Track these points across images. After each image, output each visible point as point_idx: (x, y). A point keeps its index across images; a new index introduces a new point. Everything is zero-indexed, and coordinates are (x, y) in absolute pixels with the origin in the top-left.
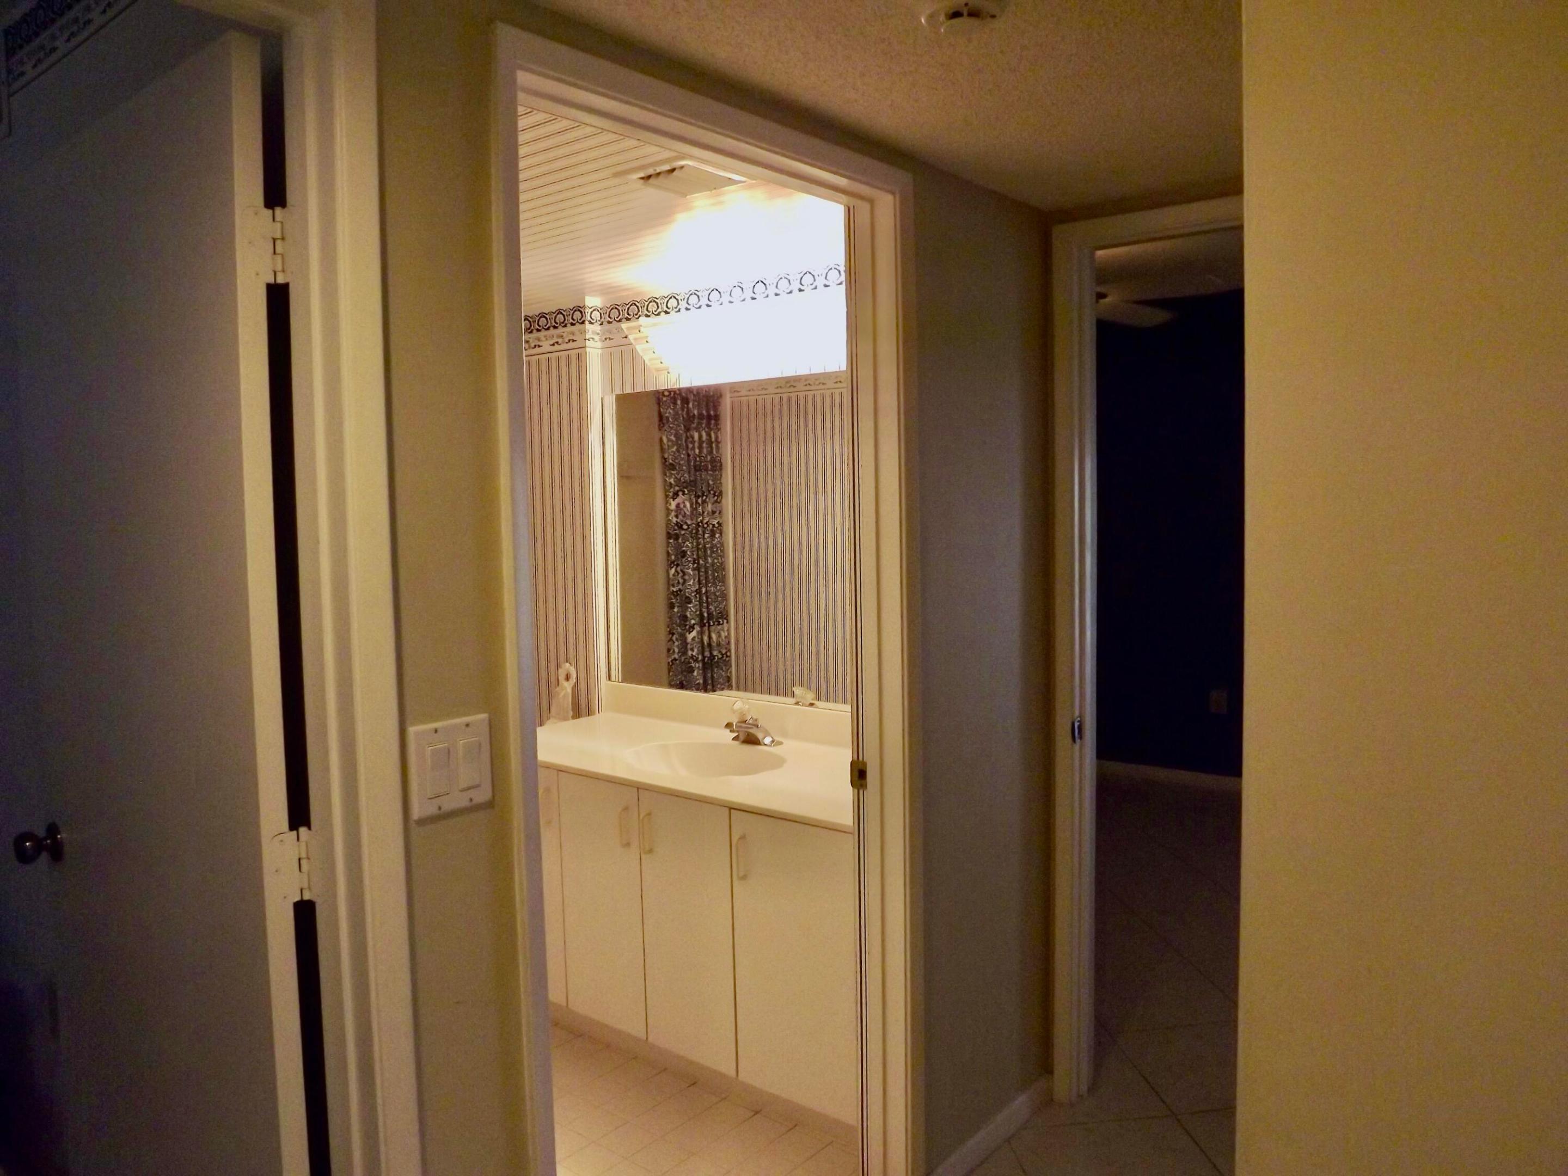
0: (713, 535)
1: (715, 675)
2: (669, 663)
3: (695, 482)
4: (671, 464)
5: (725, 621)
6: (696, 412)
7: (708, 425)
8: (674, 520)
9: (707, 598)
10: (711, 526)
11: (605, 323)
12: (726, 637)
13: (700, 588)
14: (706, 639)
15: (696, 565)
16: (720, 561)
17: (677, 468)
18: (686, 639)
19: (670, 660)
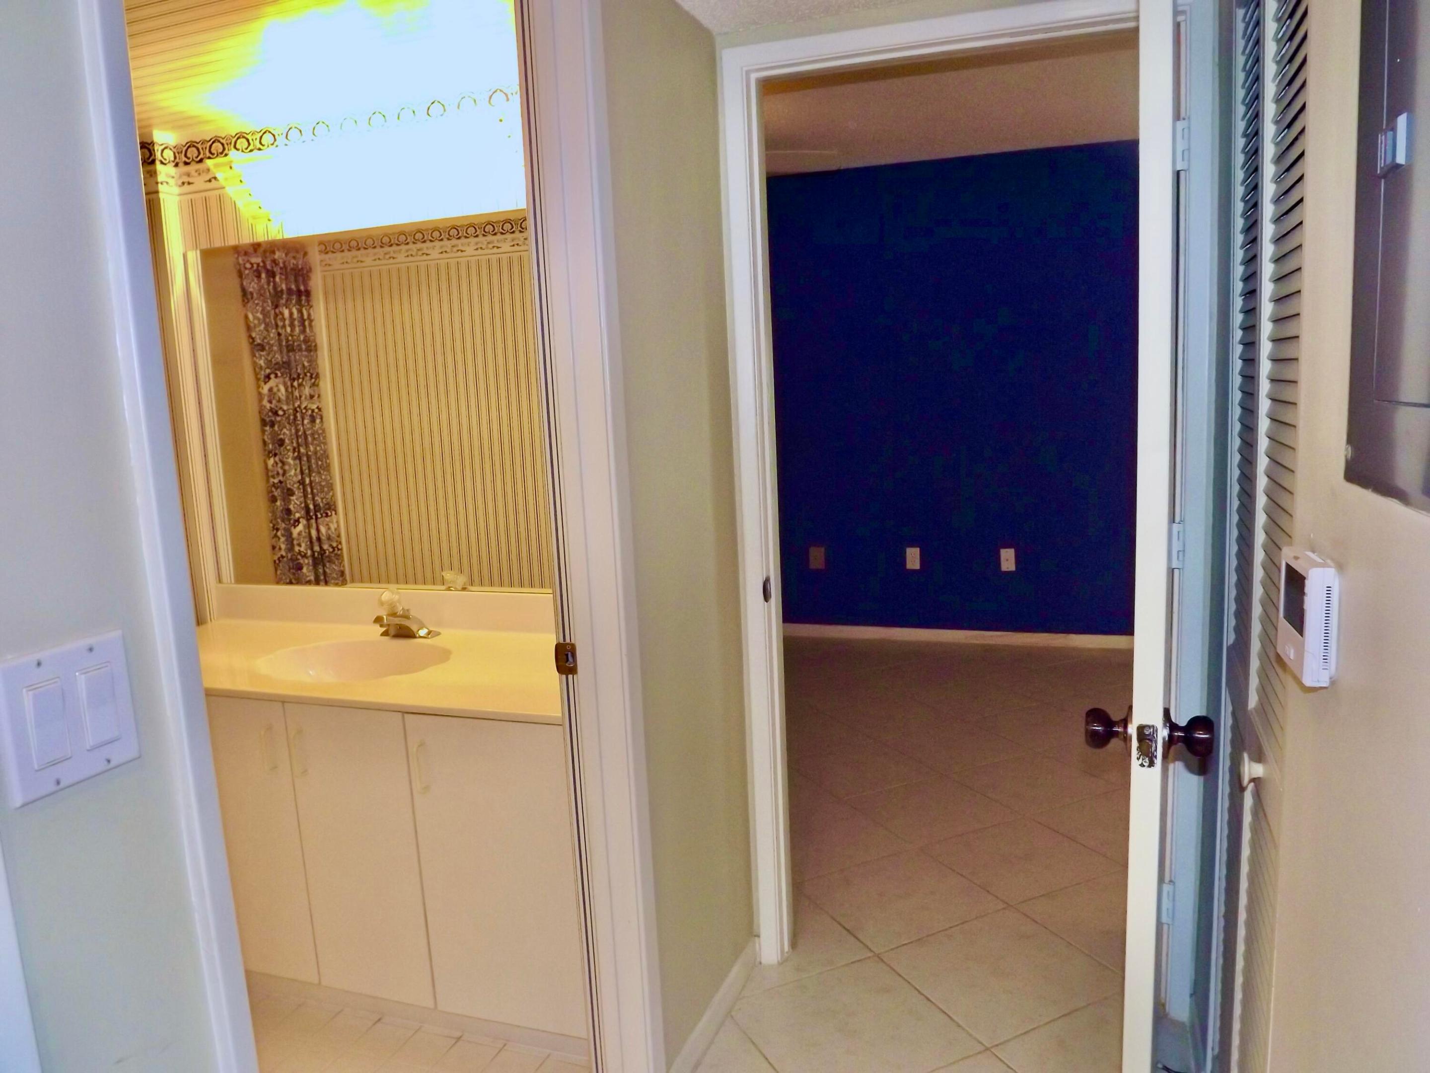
0: (313, 420)
1: (327, 570)
2: (275, 561)
3: (288, 363)
4: (259, 345)
5: (333, 513)
7: (299, 302)
8: (268, 406)
9: (312, 488)
10: (310, 411)
11: (181, 165)
12: (336, 529)
13: (303, 479)
14: (314, 533)
15: (296, 454)
16: (323, 448)
17: (267, 348)
18: (291, 534)
19: (276, 558)
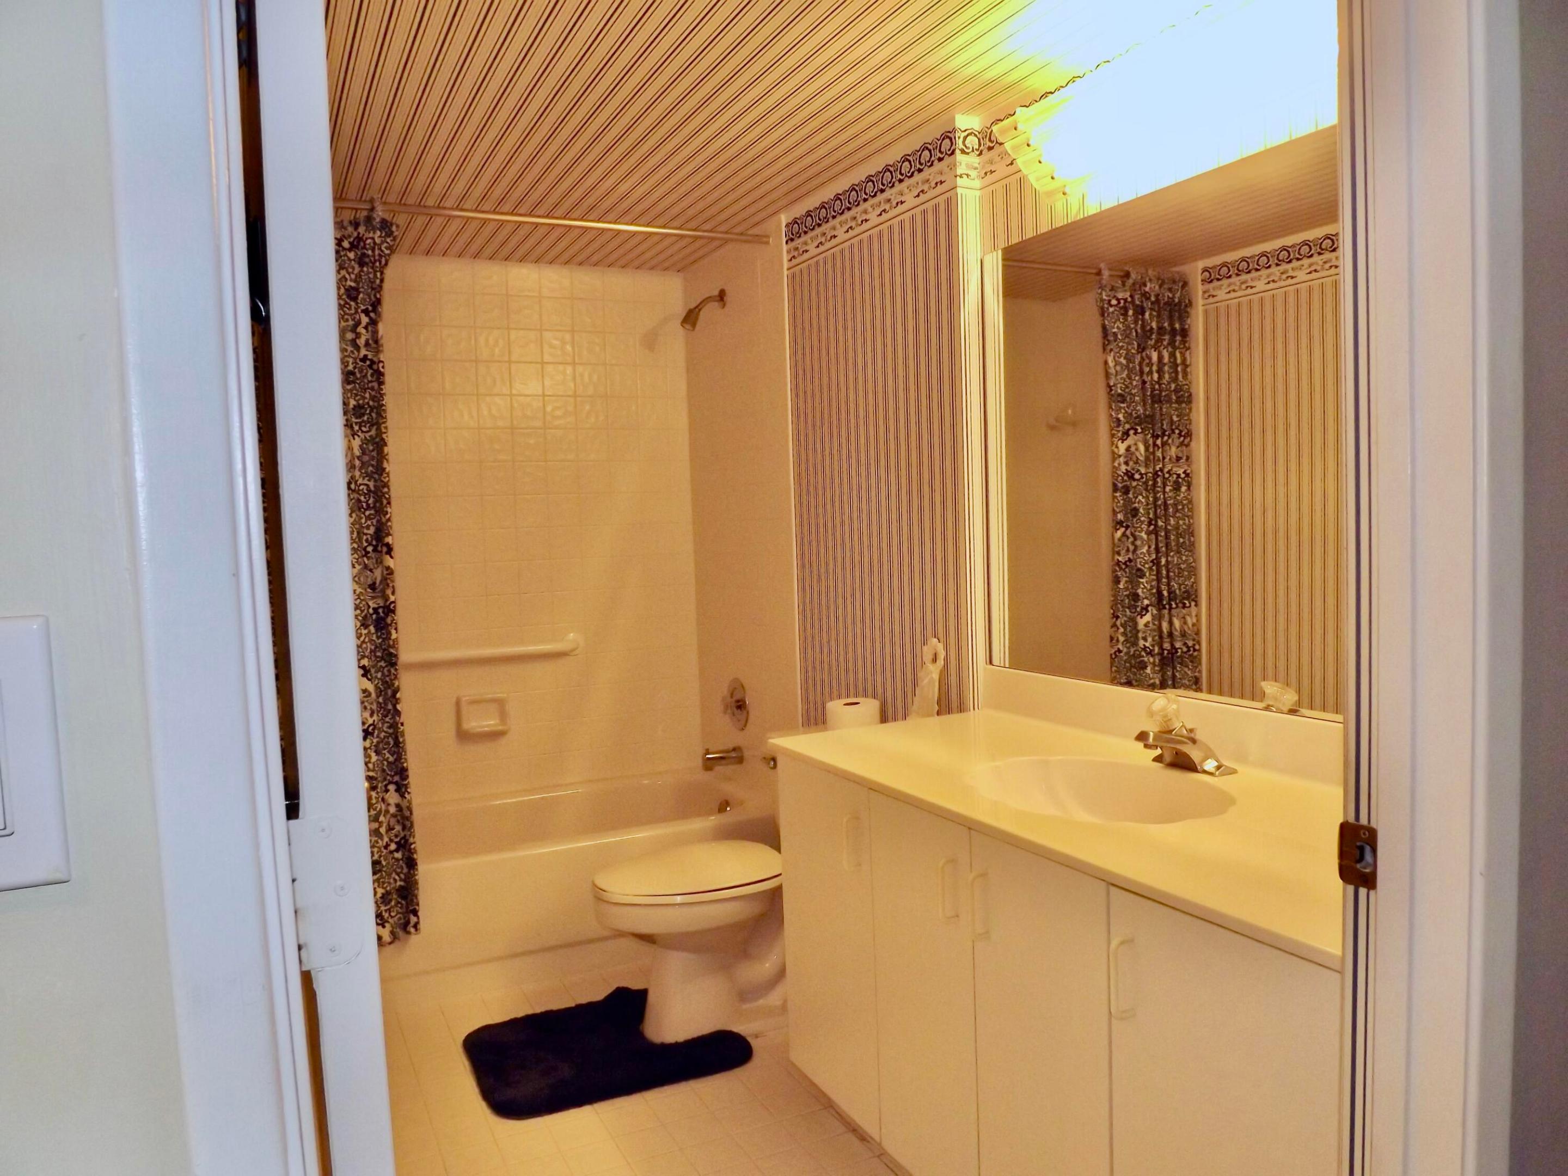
0: (1177, 487)
1: (1177, 674)
2: (1111, 655)
3: (1152, 417)
4: (1120, 395)
5: (1193, 604)
6: (1154, 325)
7: (1172, 343)
9: (1168, 571)
10: (1175, 476)
11: (985, 151)
12: (1194, 625)
13: (1158, 559)
14: (1165, 626)
15: (1152, 527)
16: (1187, 521)
17: (1128, 399)
18: (1136, 624)
19: (1113, 651)
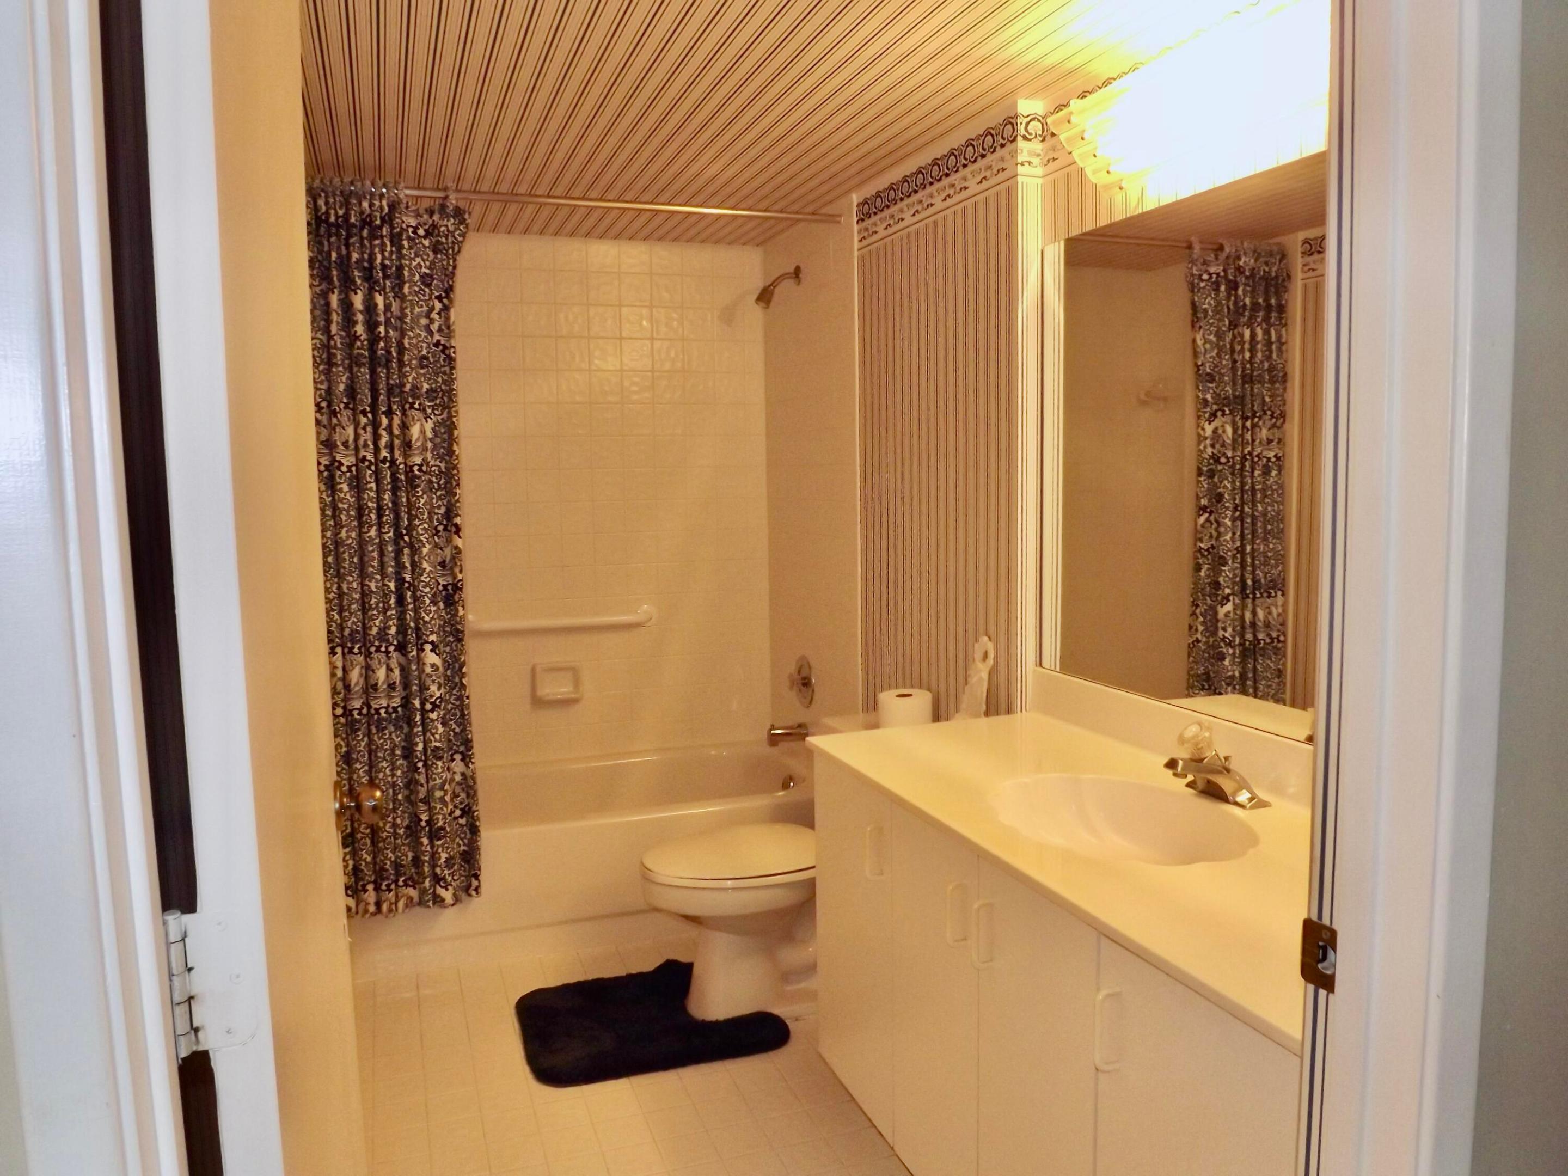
0: (1266, 472)
1: (1259, 667)
2: (1189, 644)
3: (1243, 397)
4: (1208, 374)
5: (1279, 593)
6: (1248, 301)
7: (1267, 318)
8: (1209, 450)
9: (1253, 559)
10: (1265, 460)
11: (1049, 138)
12: (1279, 615)
13: (1243, 546)
14: (1248, 616)
15: (1238, 513)
16: (1276, 508)
17: (1217, 379)
18: (1216, 613)
19: (1191, 641)
